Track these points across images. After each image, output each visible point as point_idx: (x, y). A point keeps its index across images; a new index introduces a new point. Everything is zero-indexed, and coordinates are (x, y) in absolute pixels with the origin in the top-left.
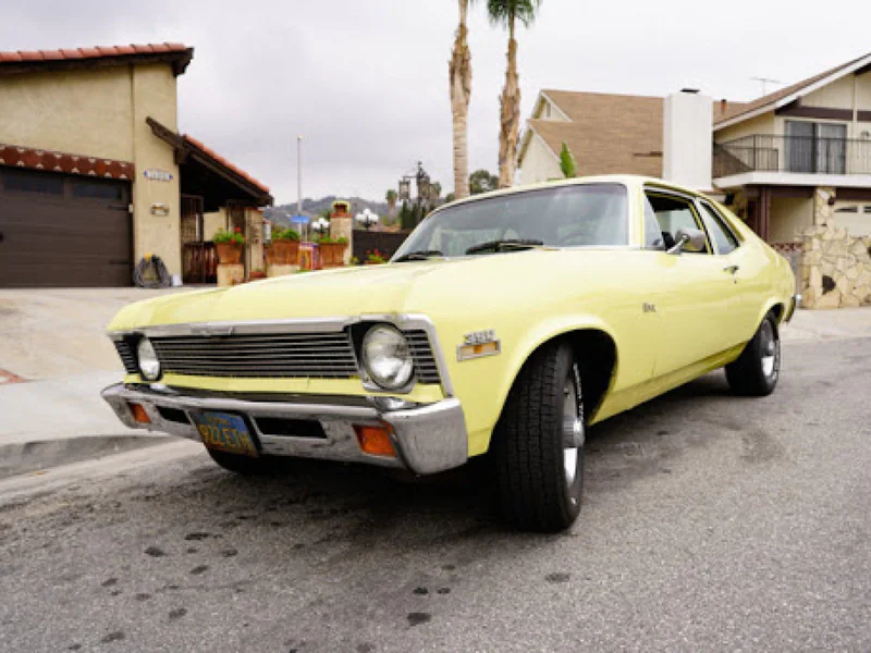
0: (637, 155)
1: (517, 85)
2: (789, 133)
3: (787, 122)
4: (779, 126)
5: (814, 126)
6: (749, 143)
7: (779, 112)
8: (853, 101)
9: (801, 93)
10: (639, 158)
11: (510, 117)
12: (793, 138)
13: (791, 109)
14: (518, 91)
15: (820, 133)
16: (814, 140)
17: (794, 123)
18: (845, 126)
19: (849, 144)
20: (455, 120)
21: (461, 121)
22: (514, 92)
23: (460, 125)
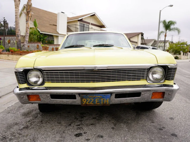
0: (50, 25)
1: (31, 2)
2: (80, 25)
3: (80, 23)
4: (78, 23)
5: (84, 24)
6: (75, 26)
7: (79, 20)
8: (90, 21)
9: (83, 18)
10: (51, 25)
11: (29, 10)
12: (81, 26)
13: (81, 20)
14: (31, 4)
15: (85, 26)
16: (84, 27)
17: (81, 23)
18: (89, 26)
19: (89, 29)
20: (16, 8)
21: (18, 9)
22: (30, 4)
23: (17, 9)
